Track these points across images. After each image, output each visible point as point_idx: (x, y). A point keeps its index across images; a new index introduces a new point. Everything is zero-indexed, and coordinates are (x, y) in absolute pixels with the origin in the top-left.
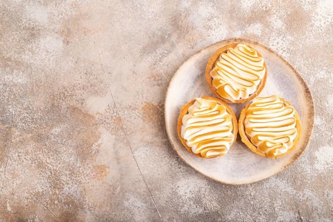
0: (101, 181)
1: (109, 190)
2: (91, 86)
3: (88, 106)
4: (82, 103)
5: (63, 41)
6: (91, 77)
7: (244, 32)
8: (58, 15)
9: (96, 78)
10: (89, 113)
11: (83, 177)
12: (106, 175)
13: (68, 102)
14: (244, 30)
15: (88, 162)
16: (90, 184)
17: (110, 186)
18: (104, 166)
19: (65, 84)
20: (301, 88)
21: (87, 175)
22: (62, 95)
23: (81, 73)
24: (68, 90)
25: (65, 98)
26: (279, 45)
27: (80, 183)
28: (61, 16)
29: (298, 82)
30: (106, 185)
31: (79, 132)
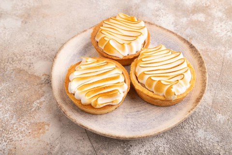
0: (37, 139)
1: (45, 149)
2: (42, 53)
3: (35, 69)
4: (30, 66)
5: (22, 22)
6: (43, 47)
7: (189, 19)
8: (22, 6)
9: (48, 48)
10: (35, 74)
11: (16, 134)
12: (43, 133)
13: (16, 65)
14: (189, 17)
15: (25, 118)
16: (23, 142)
17: (47, 144)
18: (43, 123)
19: (16, 51)
20: (186, 46)
21: (21, 132)
22: (10, 60)
23: (33, 43)
24: (18, 56)
25: (13, 62)
26: (223, 28)
27: (11, 140)
28: (24, 6)
29: (181, 43)
30: (42, 143)
31: (21, 90)
